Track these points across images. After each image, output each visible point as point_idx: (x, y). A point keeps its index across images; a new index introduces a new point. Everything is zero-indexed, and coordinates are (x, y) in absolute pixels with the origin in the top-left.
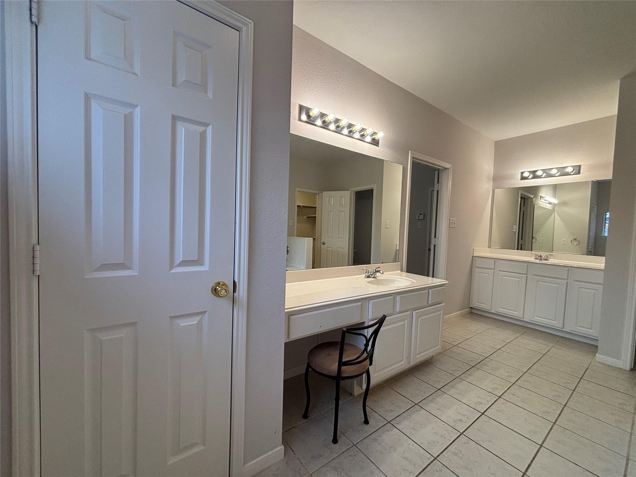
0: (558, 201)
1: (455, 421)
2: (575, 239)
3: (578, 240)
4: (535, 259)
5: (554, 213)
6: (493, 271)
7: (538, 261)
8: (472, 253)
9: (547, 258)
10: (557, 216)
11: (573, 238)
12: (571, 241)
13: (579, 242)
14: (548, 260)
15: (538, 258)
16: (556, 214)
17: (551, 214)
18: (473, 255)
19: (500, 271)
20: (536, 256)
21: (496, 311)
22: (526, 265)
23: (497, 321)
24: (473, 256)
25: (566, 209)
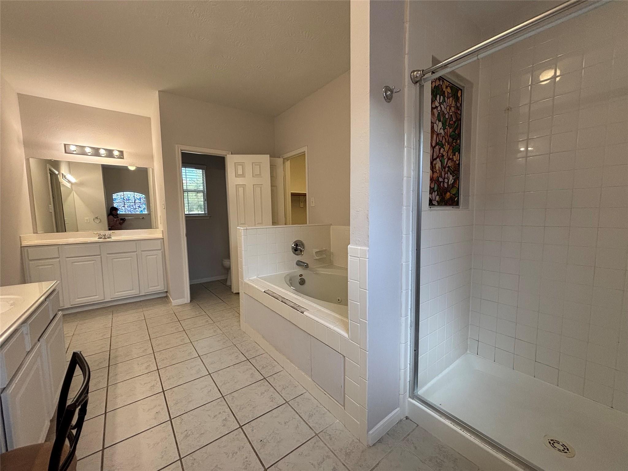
0: (77, 180)
1: (155, 419)
2: (97, 218)
3: (100, 219)
4: (98, 239)
5: (72, 192)
6: (58, 260)
7: (101, 240)
8: (19, 243)
9: (110, 236)
10: (76, 195)
11: (94, 217)
12: (94, 220)
13: (101, 220)
14: (111, 238)
15: (102, 237)
16: (75, 194)
17: (71, 193)
18: (21, 245)
19: (68, 258)
20: (99, 235)
21: (72, 304)
22: (99, 245)
23: (75, 315)
24: (21, 247)
25: (84, 189)
